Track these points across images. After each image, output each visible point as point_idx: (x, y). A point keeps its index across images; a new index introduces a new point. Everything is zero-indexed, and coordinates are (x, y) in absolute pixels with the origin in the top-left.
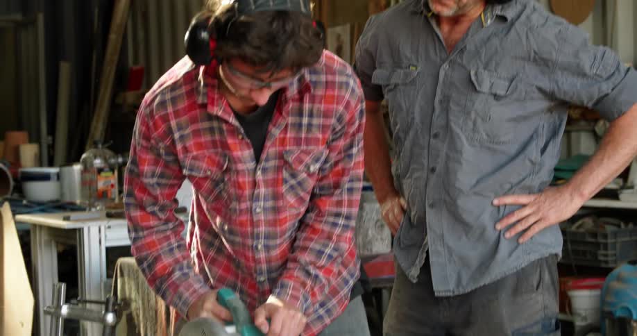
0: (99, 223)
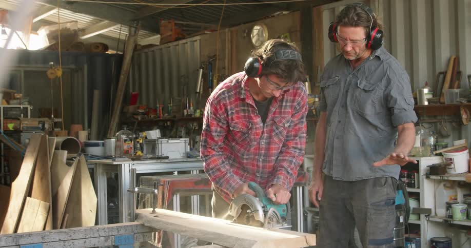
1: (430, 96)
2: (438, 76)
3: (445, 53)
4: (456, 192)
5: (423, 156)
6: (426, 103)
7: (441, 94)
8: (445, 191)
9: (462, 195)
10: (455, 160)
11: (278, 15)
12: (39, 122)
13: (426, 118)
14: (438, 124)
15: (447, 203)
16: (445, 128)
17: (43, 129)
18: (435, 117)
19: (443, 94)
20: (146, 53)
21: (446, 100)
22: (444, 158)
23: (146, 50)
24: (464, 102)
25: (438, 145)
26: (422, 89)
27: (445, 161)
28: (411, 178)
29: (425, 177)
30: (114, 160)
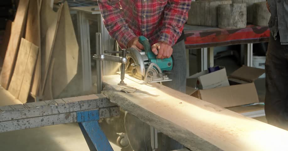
30: (93, 10)
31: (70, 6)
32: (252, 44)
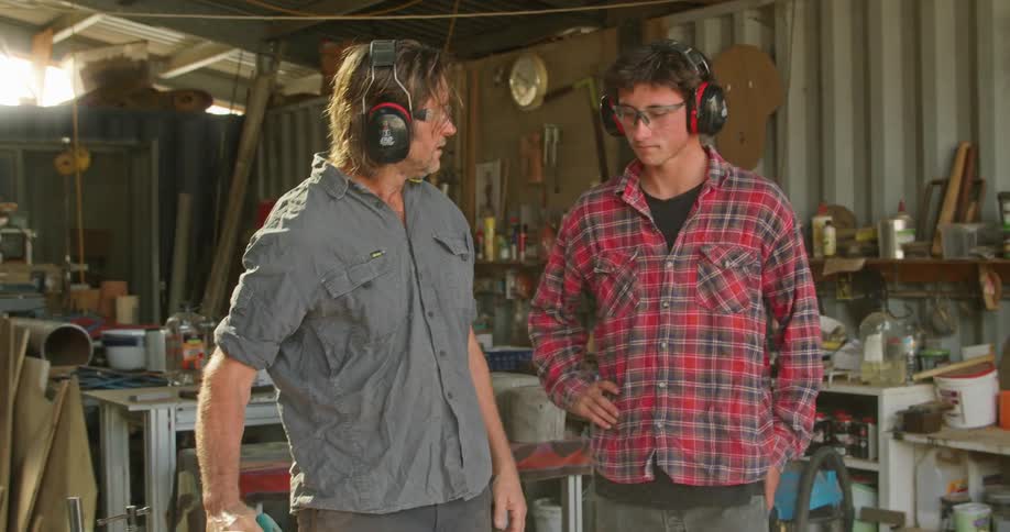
0: (168, 405)
1: (909, 239)
2: (929, 191)
3: (945, 135)
4: (966, 472)
5: (890, 384)
6: (899, 255)
7: (935, 235)
8: (938, 471)
9: (981, 480)
10: (964, 398)
11: (571, 35)
12: (33, 274)
13: (898, 287)
14: (928, 302)
15: (943, 501)
16: (943, 314)
17: (42, 288)
18: (920, 286)
19: (939, 235)
20: (292, 114)
21: (946, 250)
22: (938, 391)
23: (292, 108)
24: (989, 255)
25: (927, 357)
26: (890, 222)
27: (939, 395)
28: (859, 435)
29: (891, 435)
30: (133, 399)
31: (84, 387)
32: (579, 479)
